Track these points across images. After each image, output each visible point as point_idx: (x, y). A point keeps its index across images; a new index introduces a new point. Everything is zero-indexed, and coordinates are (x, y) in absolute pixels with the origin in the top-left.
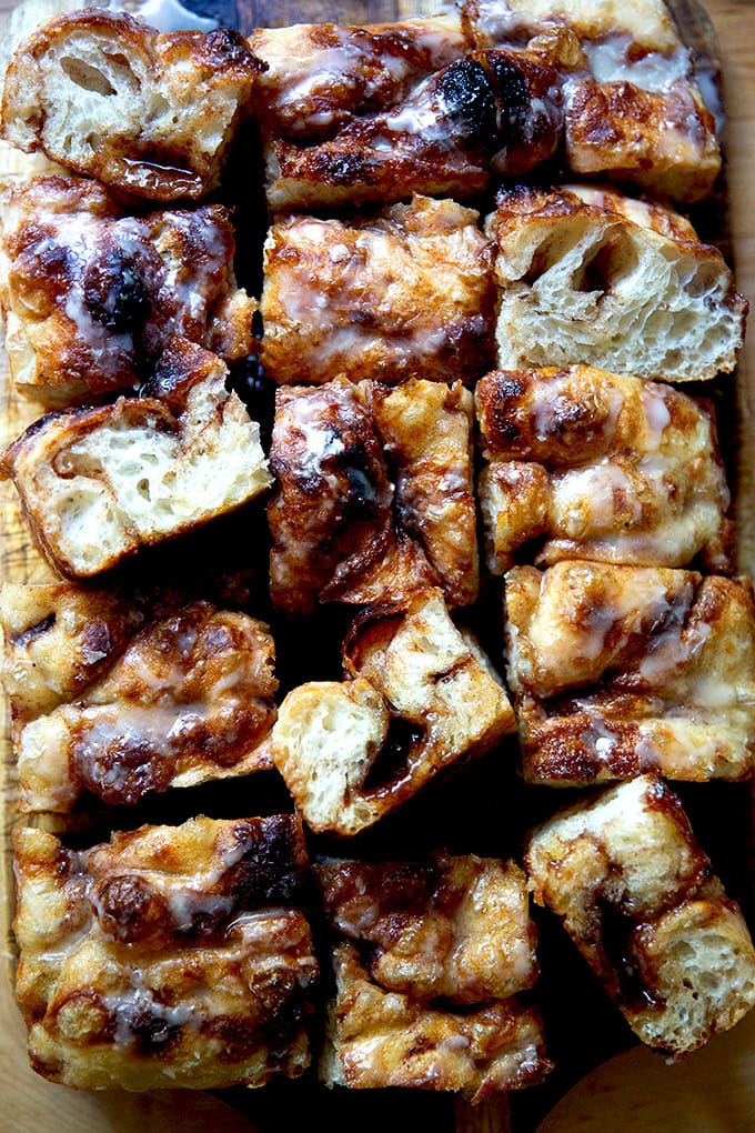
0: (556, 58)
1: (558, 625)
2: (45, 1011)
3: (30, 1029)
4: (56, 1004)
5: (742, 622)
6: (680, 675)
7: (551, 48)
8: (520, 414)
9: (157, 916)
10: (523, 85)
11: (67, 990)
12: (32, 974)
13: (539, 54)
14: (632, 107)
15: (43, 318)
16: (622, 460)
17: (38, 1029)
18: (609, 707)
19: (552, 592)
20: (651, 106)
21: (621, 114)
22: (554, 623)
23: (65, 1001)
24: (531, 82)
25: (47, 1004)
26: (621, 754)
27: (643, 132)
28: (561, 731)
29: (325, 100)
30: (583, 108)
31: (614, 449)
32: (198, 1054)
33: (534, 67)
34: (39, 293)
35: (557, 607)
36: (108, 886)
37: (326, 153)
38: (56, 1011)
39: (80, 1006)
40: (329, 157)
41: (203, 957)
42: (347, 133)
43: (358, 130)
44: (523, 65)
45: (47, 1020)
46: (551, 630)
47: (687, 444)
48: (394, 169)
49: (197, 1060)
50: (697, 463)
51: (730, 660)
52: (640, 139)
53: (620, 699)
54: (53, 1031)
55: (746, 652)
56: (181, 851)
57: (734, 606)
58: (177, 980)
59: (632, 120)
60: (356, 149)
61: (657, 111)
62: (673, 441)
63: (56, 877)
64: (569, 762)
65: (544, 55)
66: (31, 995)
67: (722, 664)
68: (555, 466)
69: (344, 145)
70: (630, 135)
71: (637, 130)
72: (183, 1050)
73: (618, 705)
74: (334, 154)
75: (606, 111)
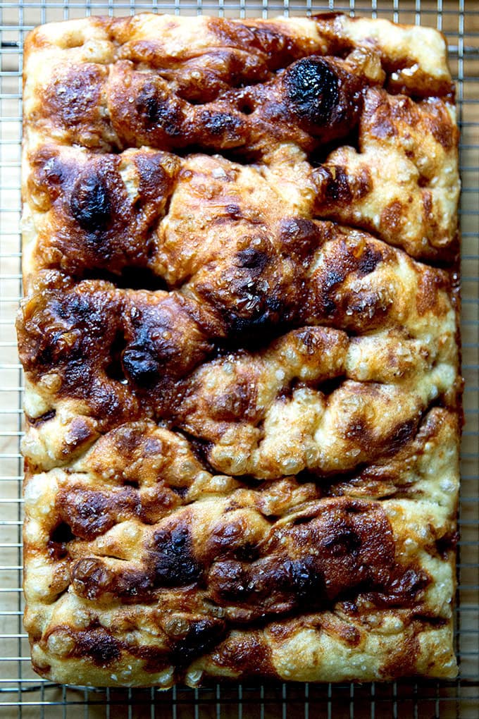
0: (362, 71)
1: (334, 434)
2: (40, 638)
3: (32, 647)
4: (46, 634)
5: (450, 439)
6: (408, 469)
7: (360, 63)
8: (338, 296)
9: (108, 583)
10: (337, 85)
11: (53, 626)
12: (33, 615)
13: (352, 66)
14: (407, 116)
15: (45, 211)
16: (396, 333)
17: (36, 647)
18: (362, 490)
19: (332, 412)
20: (420, 117)
21: (398, 119)
22: (332, 432)
23: (52, 632)
24: (342, 84)
25: (41, 633)
26: (367, 522)
27: (411, 133)
28: (331, 507)
29: (212, 72)
30: (375, 111)
31: (393, 325)
32: (130, 667)
33: (347, 74)
34: (44, 194)
35: (335, 422)
36: (79, 564)
37: (208, 111)
38: (46, 638)
39: (61, 635)
40: (210, 114)
41: (135, 610)
42: (224, 98)
43: (232, 97)
44: (339, 71)
45: (42, 642)
46: (330, 437)
47: (439, 326)
48: (251, 128)
49: (130, 670)
50: (444, 339)
51: (441, 462)
52: (408, 137)
53: (370, 485)
54: (45, 649)
55: (452, 457)
56: (123, 545)
57: (447, 428)
58: (120, 623)
59: (405, 123)
60: (228, 110)
61: (423, 121)
62: (431, 324)
63: (47, 558)
64: (336, 526)
65: (354, 68)
66: (32, 627)
67: (436, 465)
68: (353, 333)
69: (220, 106)
70: (402, 133)
71: (407, 130)
72: (121, 664)
73: (369, 489)
74: (212, 112)
75: (389, 115)
